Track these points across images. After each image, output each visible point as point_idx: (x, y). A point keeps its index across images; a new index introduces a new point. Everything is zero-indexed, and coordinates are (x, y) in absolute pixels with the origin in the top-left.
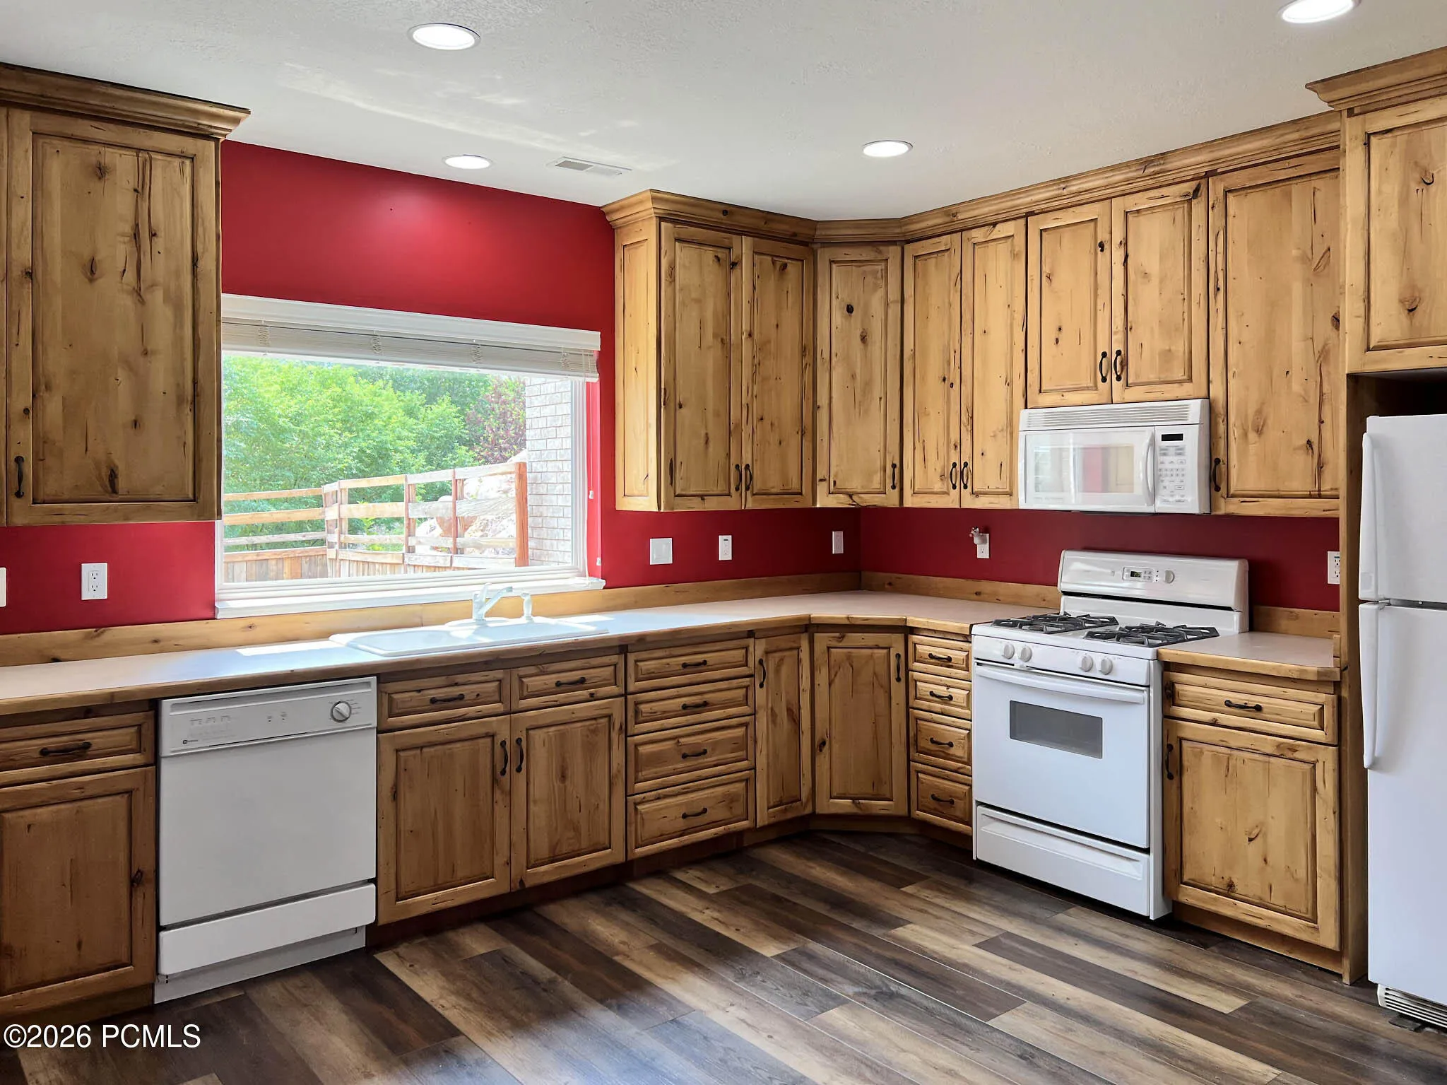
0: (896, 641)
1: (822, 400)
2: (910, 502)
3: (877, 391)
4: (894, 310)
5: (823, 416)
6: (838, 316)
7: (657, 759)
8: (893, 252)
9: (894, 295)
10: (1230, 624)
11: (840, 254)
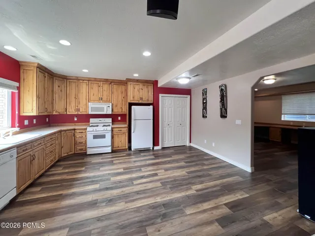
0: (73, 131)
1: (54, 99)
2: (68, 113)
3: (63, 98)
4: (66, 88)
5: (54, 101)
6: (57, 87)
7: (48, 153)
8: (65, 80)
9: (66, 85)
10: (111, 124)
11: (57, 78)
